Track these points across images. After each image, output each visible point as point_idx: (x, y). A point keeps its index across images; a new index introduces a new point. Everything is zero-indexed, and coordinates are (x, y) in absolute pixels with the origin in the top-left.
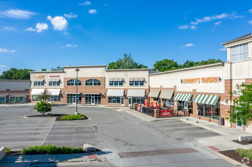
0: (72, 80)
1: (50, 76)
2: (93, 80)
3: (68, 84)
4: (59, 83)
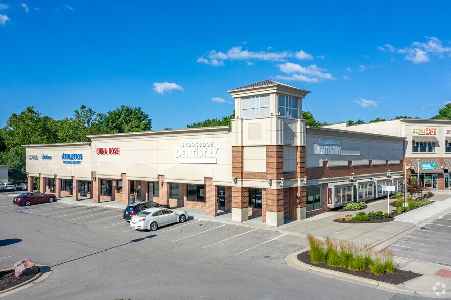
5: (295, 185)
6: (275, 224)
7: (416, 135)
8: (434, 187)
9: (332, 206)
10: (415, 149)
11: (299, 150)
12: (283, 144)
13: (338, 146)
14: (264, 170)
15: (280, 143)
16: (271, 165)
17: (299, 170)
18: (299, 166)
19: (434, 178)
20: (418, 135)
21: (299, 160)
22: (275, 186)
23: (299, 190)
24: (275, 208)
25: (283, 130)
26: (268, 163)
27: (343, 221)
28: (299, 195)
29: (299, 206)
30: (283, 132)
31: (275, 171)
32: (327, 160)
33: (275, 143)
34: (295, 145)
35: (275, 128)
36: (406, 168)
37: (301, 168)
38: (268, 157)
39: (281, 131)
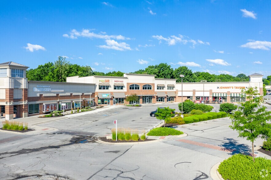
0: (133, 85)
1: (115, 81)
2: (147, 85)
3: (130, 88)
4: (122, 88)
5: (21, 104)
6: (9, 119)
7: (100, 82)
8: (108, 104)
9: (44, 112)
10: (100, 88)
11: (23, 90)
12: (13, 88)
13: (49, 88)
14: (5, 98)
15: (11, 88)
16: (7, 96)
17: (23, 98)
18: (23, 96)
19: (109, 100)
20: (101, 82)
21: (23, 94)
22: (8, 104)
23: (23, 106)
24: (9, 113)
25: (13, 82)
26: (6, 95)
27: (41, 117)
28: (23, 108)
29: (23, 112)
30: (13, 83)
31: (8, 99)
32: (42, 94)
33: (8, 88)
34: (21, 88)
35: (8, 82)
36: (96, 96)
37: (24, 97)
38: (6, 93)
39: (12, 83)
